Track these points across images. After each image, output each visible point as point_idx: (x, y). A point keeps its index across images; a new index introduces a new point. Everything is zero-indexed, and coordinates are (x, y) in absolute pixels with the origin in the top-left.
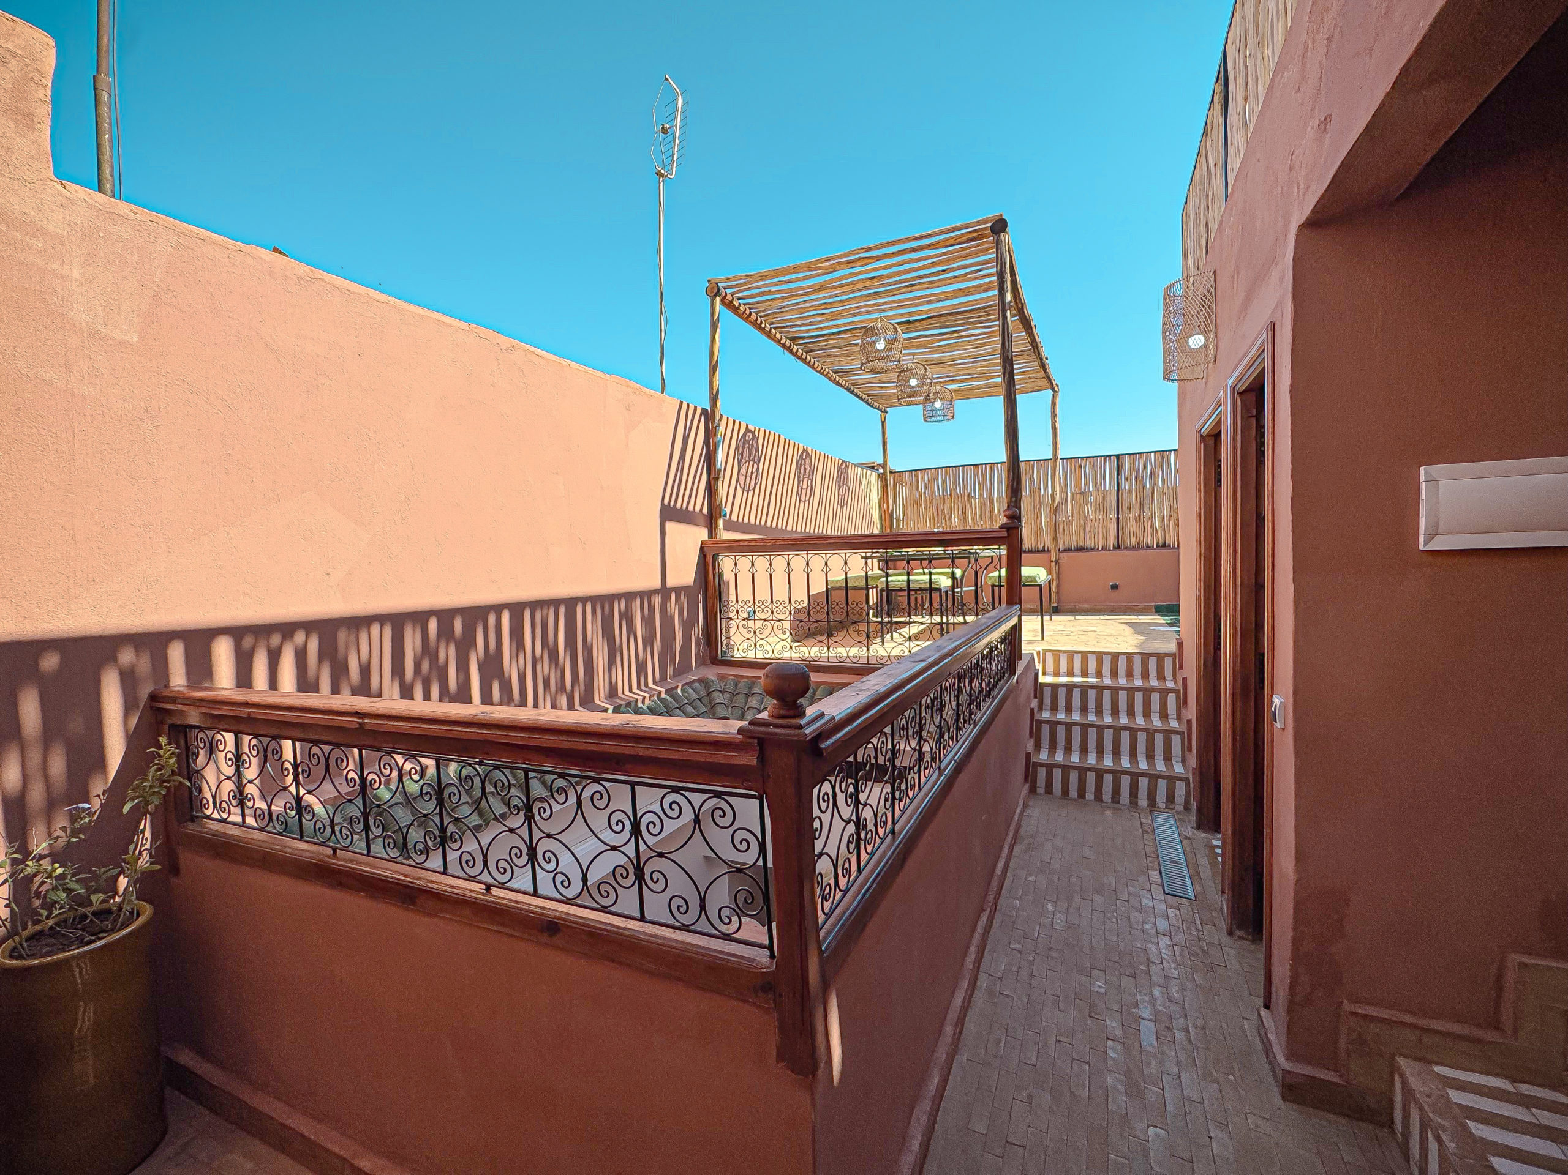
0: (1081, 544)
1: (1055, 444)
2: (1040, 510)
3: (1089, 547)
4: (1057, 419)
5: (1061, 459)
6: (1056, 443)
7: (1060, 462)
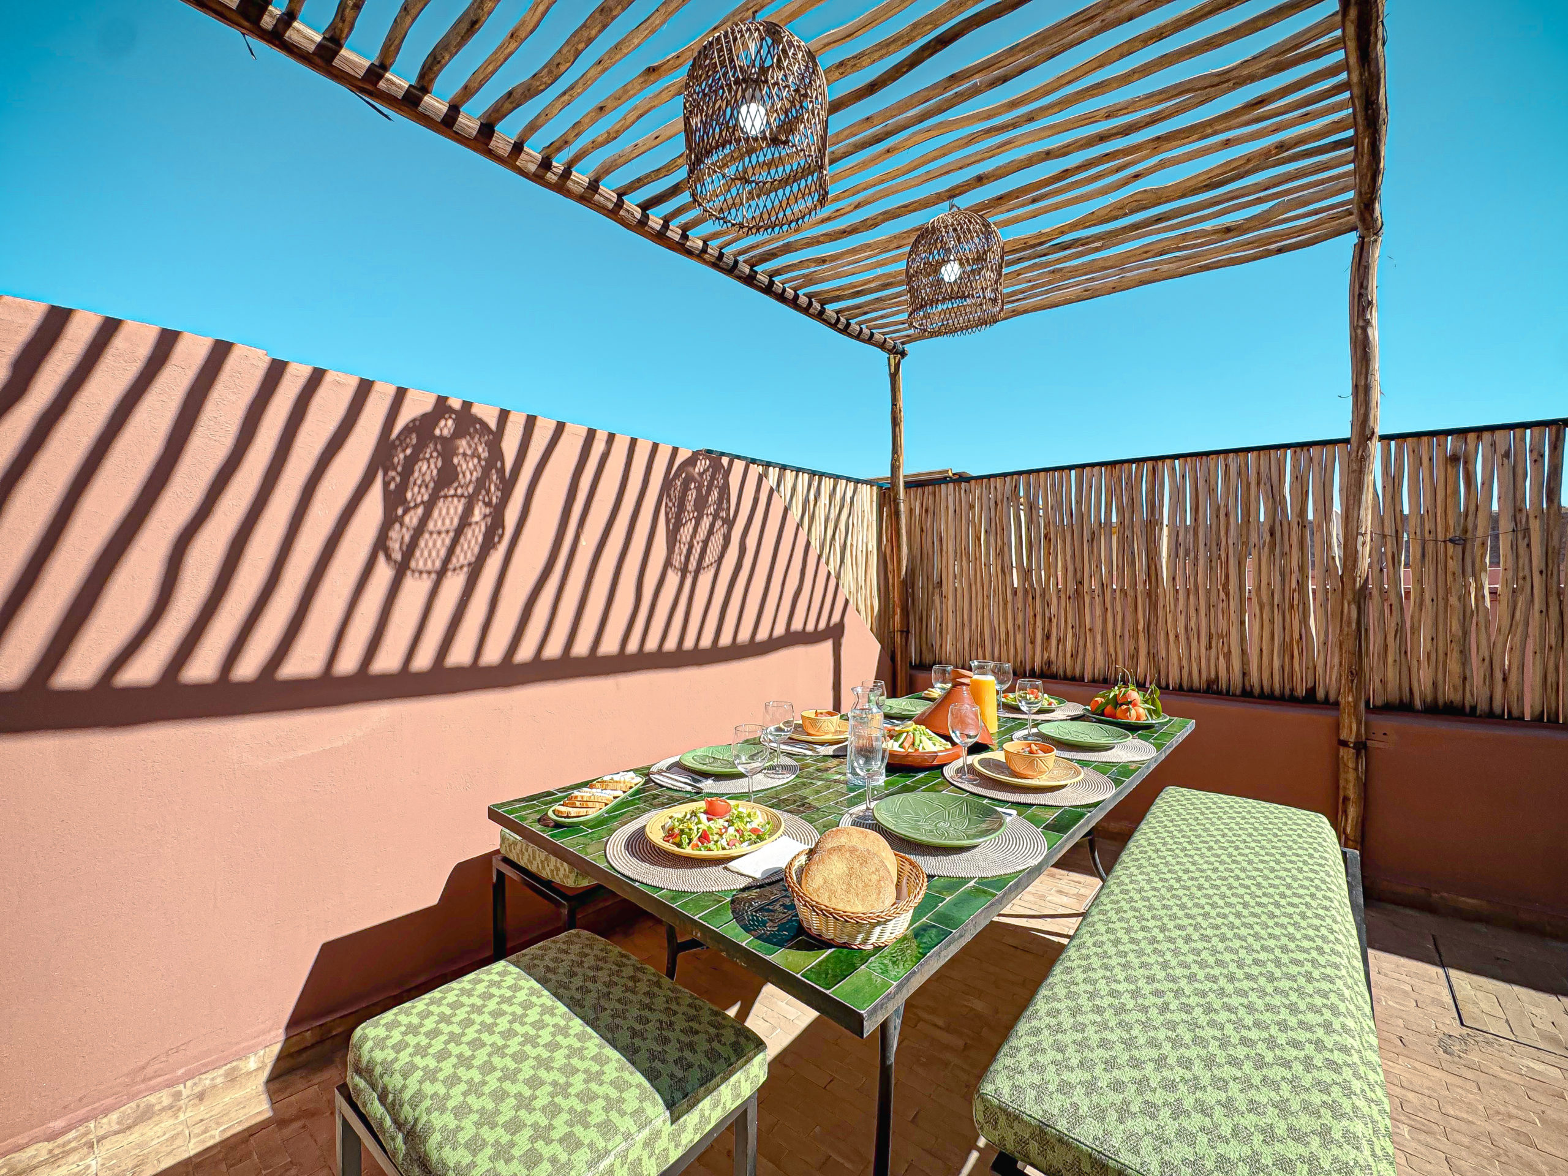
0: (1449, 693)
1: (1362, 392)
2: (1302, 586)
3: (1483, 706)
4: (1374, 316)
5: (1382, 438)
6: (1367, 389)
7: (1376, 448)
